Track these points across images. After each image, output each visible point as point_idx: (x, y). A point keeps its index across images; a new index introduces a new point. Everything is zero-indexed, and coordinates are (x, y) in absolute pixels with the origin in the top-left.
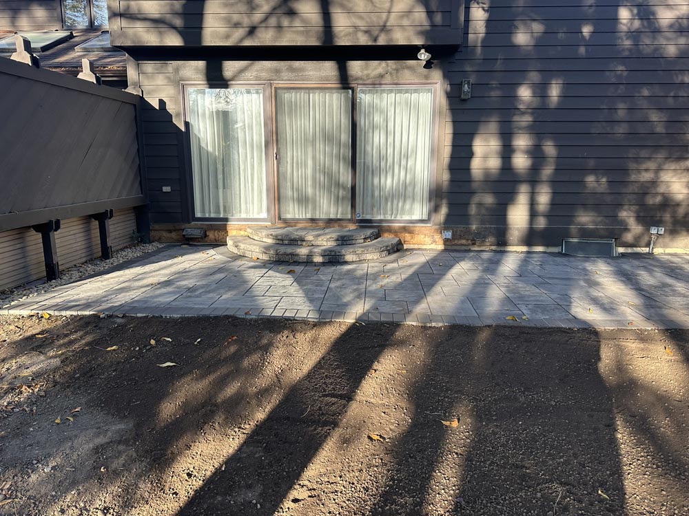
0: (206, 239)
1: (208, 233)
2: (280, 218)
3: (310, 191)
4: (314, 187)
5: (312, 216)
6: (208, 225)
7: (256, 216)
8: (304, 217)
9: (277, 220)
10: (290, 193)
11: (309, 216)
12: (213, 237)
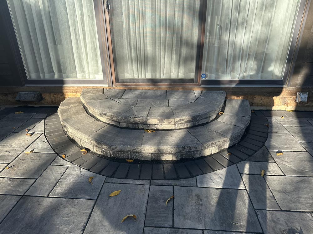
0: (43, 102)
1: (43, 96)
2: (117, 80)
3: (149, 49)
4: (154, 44)
5: (152, 76)
6: (41, 88)
7: (92, 78)
8: (144, 77)
9: (114, 82)
10: (127, 52)
11: (149, 76)
12: (50, 100)
